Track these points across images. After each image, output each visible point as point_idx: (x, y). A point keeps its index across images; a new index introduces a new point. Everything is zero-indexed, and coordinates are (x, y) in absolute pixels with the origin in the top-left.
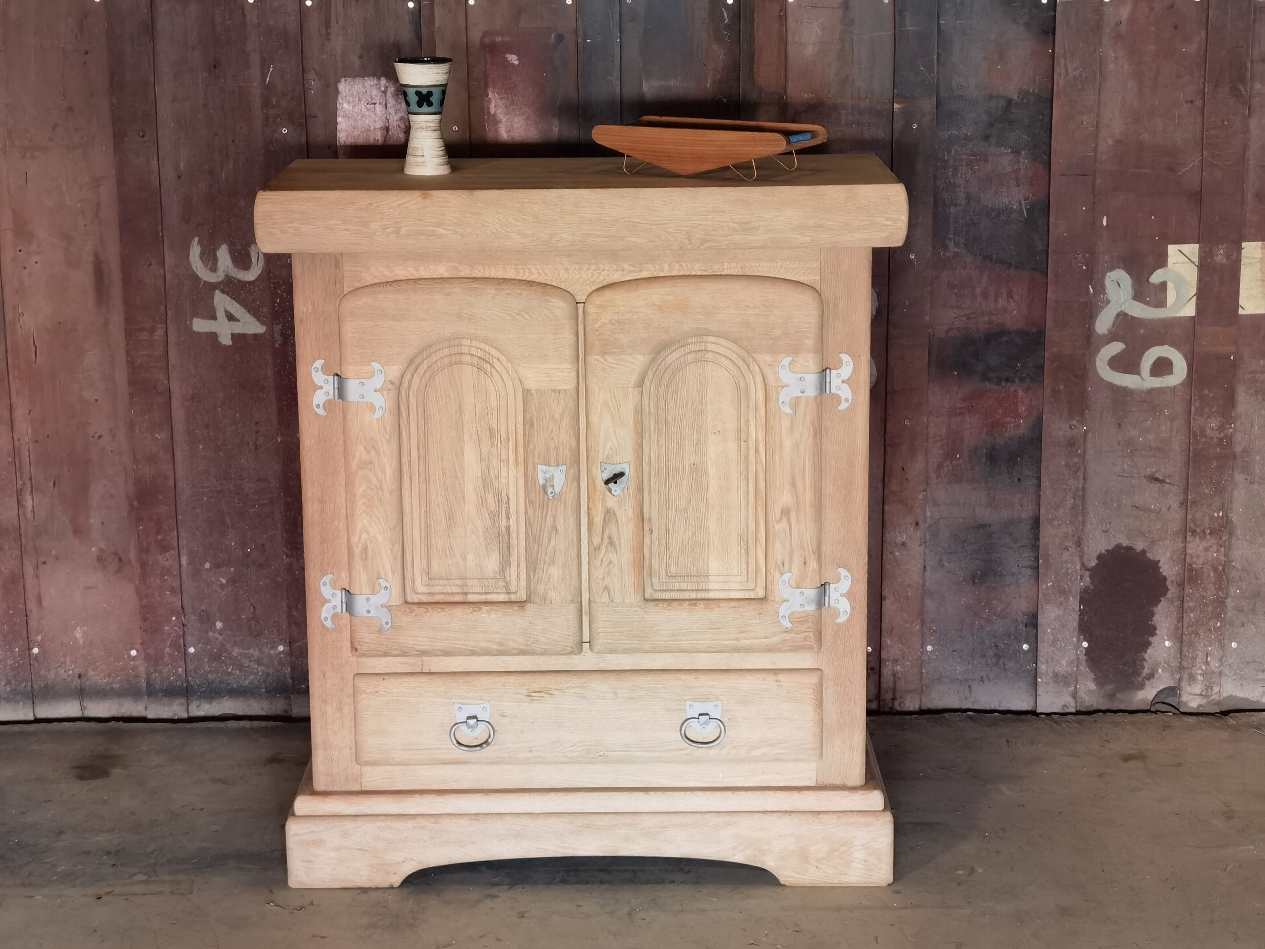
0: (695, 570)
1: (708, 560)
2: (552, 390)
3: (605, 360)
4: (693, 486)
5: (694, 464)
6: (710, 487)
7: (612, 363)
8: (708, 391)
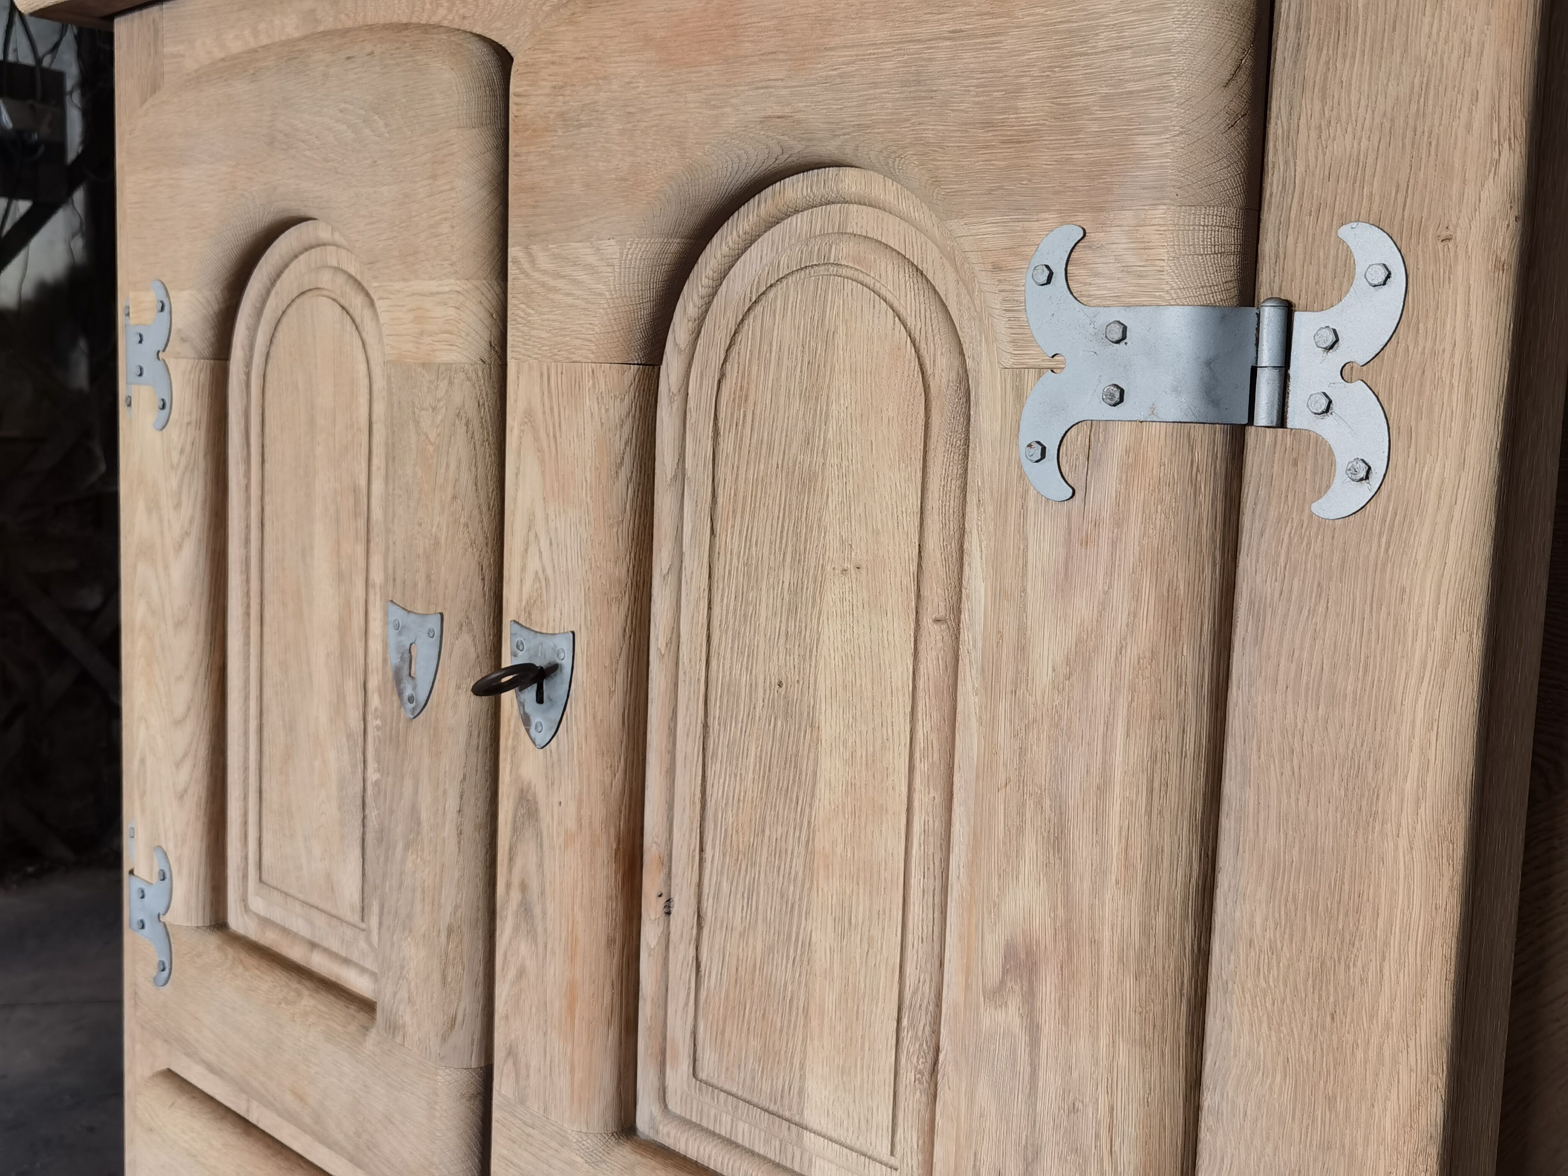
0: (766, 1087)
1: (802, 1066)
2: (423, 365)
3: (533, 261)
4: (775, 769)
5: (780, 685)
6: (821, 784)
7: (545, 272)
8: (833, 397)
